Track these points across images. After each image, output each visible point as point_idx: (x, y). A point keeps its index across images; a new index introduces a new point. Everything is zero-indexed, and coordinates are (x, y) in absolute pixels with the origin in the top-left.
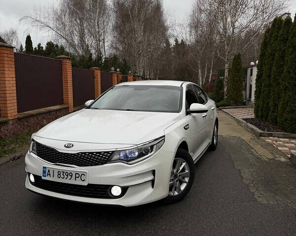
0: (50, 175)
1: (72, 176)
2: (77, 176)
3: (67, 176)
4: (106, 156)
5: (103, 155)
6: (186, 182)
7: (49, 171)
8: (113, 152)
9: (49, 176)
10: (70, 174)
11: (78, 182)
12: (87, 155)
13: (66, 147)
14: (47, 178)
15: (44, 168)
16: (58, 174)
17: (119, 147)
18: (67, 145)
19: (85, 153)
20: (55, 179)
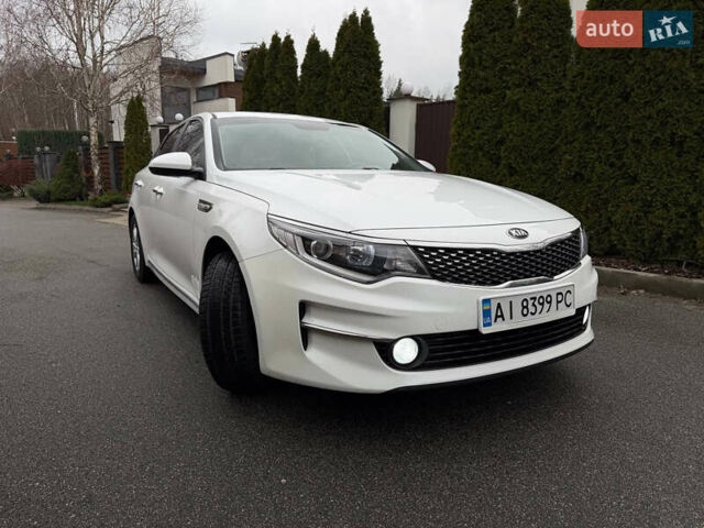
0: (502, 316)
7: (499, 306)
9: (500, 319)
16: (524, 307)
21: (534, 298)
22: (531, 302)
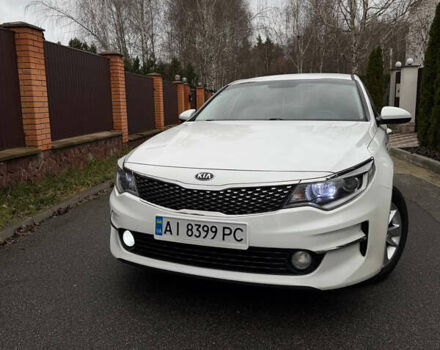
0: (170, 231)
1: (216, 232)
2: (227, 231)
3: (207, 232)
4: (282, 193)
5: (276, 192)
6: (394, 245)
7: (168, 223)
8: (294, 186)
10: (211, 229)
11: (230, 244)
12: (242, 192)
13: (199, 179)
14: (166, 237)
15: (157, 217)
17: (304, 178)
18: (200, 175)
19: (239, 189)
20: (183, 238)
21: (199, 226)
22: (195, 228)
